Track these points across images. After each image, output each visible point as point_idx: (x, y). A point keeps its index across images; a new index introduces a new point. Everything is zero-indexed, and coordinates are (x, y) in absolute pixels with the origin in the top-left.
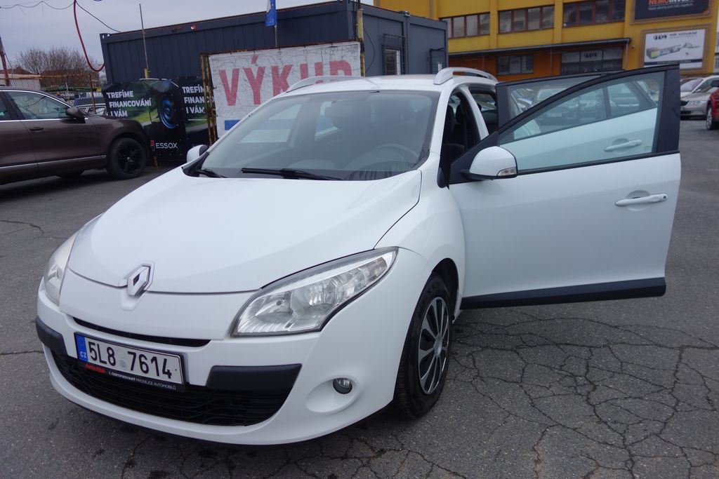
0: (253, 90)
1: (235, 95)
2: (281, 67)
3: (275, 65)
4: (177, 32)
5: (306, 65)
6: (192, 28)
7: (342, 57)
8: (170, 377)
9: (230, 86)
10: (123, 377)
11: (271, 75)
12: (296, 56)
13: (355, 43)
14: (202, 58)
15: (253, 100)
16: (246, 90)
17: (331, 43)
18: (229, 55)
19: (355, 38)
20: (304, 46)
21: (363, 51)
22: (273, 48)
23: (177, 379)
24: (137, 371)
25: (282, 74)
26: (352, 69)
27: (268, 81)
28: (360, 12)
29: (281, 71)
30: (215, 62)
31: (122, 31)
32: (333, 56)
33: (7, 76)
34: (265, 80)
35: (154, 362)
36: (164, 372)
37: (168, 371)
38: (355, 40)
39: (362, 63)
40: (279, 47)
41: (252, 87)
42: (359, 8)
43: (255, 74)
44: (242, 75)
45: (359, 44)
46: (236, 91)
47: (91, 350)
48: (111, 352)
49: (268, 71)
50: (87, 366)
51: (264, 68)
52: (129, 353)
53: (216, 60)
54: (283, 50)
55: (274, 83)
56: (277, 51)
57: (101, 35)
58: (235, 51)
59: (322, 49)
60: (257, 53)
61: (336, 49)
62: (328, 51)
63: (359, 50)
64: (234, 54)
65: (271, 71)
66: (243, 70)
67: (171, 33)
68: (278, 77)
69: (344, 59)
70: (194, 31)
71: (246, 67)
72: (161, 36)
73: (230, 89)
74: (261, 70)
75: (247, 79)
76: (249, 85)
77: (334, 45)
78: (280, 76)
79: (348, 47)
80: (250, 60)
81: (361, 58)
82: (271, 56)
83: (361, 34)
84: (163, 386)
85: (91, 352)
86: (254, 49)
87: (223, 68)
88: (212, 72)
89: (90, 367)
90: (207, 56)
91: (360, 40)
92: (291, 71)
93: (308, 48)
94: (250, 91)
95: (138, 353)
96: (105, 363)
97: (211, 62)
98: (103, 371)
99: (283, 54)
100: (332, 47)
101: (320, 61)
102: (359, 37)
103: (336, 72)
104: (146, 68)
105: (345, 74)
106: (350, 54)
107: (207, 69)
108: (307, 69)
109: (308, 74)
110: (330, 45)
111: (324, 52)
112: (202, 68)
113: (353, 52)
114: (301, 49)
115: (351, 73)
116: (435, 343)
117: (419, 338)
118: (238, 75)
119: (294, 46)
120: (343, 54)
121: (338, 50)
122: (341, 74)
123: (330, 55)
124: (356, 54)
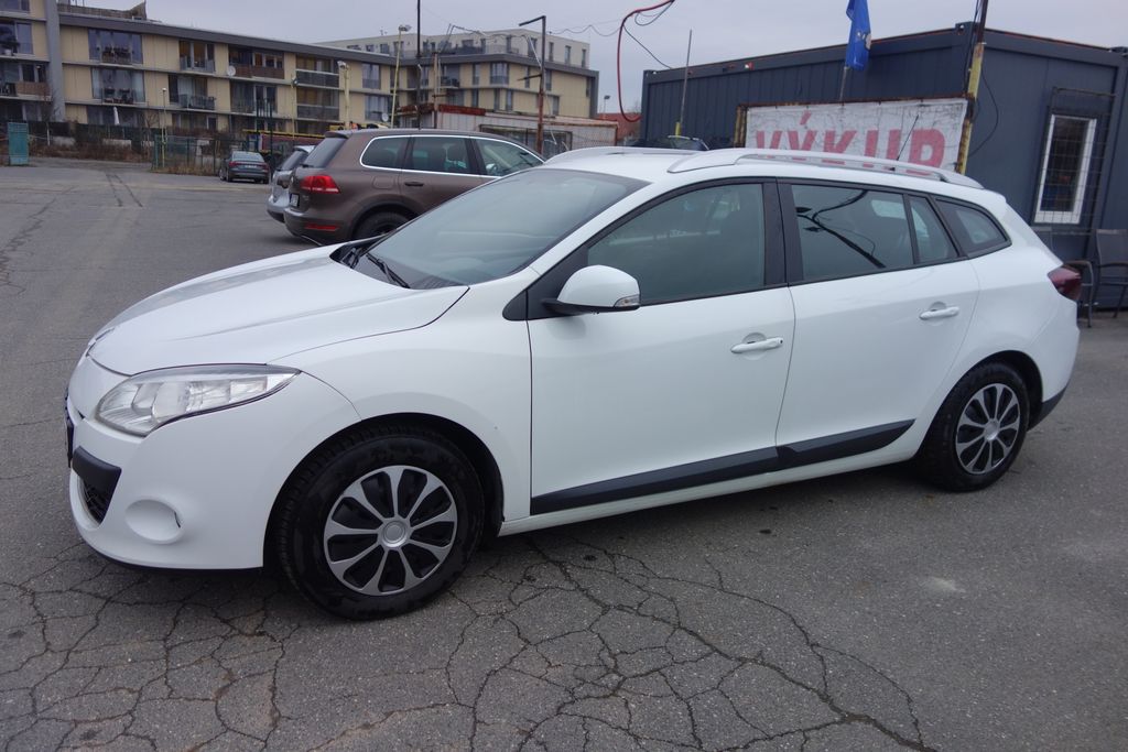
2: (839, 132)
3: (832, 130)
4: (729, 72)
5: (876, 133)
6: (747, 66)
7: (935, 123)
12: (865, 117)
13: (960, 101)
14: (739, 111)
17: (921, 98)
18: (773, 109)
20: (879, 101)
21: (969, 115)
22: (834, 101)
25: (838, 144)
26: (947, 144)
28: (979, 48)
29: (837, 140)
30: (753, 119)
31: (674, 67)
32: (920, 121)
33: (541, 120)
38: (960, 96)
39: (963, 136)
40: (844, 102)
42: (980, 40)
43: (803, 141)
45: (965, 102)
49: (819, 139)
51: (816, 132)
54: (848, 107)
56: (839, 106)
57: (645, 72)
58: (782, 104)
59: (905, 108)
60: (811, 108)
61: (927, 109)
62: (914, 113)
63: (964, 113)
64: (780, 109)
65: (823, 138)
66: (787, 133)
67: (721, 73)
69: (937, 127)
70: (749, 72)
71: (792, 129)
72: (708, 77)
74: (811, 136)
77: (925, 103)
78: (835, 146)
79: (947, 107)
80: (800, 119)
81: (964, 127)
82: (828, 115)
83: (974, 87)
86: (807, 103)
87: (760, 130)
88: (748, 134)
90: (746, 109)
91: (969, 98)
92: (853, 140)
93: (884, 105)
97: (748, 119)
99: (846, 112)
100: (921, 106)
101: (898, 127)
102: (969, 91)
103: (920, 147)
104: (679, 121)
105: (934, 151)
106: (947, 119)
107: (742, 129)
108: (876, 139)
109: (875, 147)
110: (919, 103)
111: (907, 114)
112: (737, 126)
113: (953, 116)
114: (873, 106)
115: (942, 152)
116: (382, 526)
117: (333, 504)
118: (779, 136)
119: (865, 101)
120: (936, 119)
121: (930, 111)
122: (927, 153)
123: (916, 118)
124: (957, 120)
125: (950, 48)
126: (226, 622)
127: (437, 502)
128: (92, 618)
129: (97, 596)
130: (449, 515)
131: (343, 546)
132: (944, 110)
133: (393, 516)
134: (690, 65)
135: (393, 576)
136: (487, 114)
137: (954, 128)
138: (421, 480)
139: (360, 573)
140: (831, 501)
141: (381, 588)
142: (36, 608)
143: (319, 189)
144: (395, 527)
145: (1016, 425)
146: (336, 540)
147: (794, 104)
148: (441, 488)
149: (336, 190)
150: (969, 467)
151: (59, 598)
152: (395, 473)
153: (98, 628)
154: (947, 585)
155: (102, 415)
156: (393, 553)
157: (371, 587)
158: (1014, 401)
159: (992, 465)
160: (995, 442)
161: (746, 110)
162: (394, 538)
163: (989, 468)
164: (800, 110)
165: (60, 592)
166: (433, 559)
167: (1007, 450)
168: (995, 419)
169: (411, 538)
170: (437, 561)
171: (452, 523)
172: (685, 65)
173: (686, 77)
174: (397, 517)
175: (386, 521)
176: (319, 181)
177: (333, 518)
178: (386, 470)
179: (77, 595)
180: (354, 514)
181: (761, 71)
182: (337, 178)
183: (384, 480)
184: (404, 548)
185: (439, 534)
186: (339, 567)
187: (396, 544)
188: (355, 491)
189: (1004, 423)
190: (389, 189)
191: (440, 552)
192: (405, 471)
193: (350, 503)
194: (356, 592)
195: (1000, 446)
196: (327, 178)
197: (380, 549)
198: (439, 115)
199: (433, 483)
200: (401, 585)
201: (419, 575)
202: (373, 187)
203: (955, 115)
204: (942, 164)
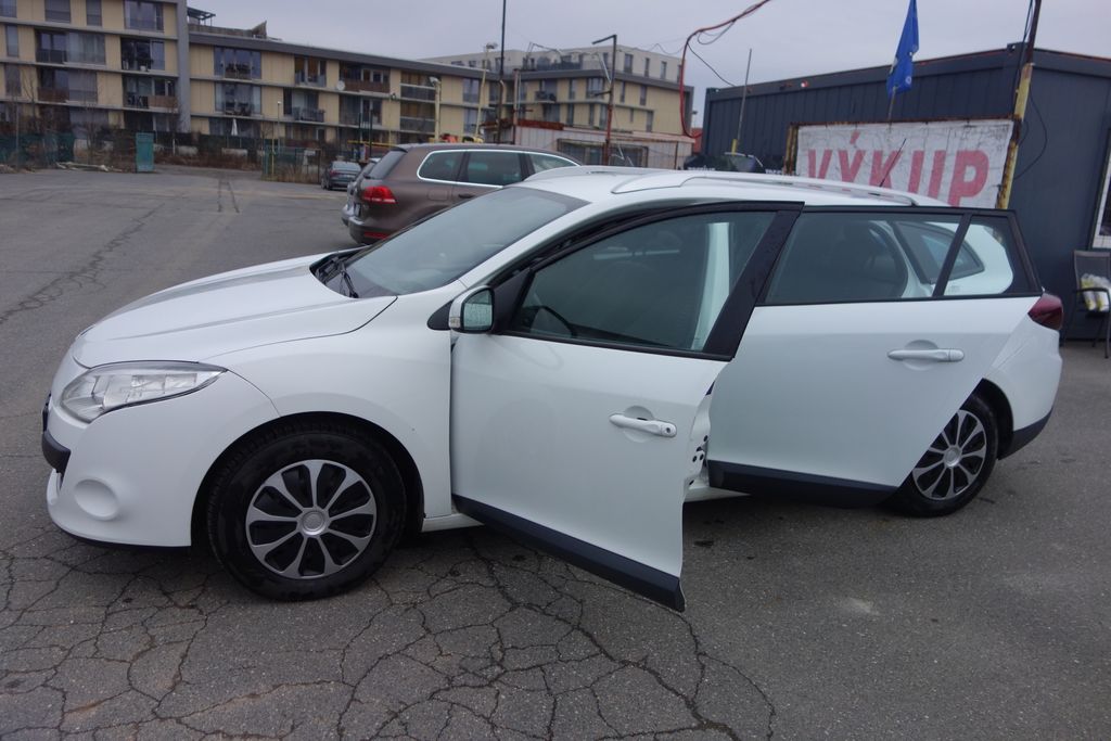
2: (887, 153)
3: (880, 149)
4: (787, 90)
5: (922, 153)
6: (803, 85)
7: (980, 144)
11: (871, 164)
12: (912, 136)
13: (1006, 122)
14: (791, 130)
17: (968, 119)
18: (823, 128)
19: (1007, 114)
20: (926, 121)
21: (1016, 137)
22: (881, 121)
25: (886, 164)
26: (990, 165)
27: (865, 170)
28: (1028, 69)
29: (885, 160)
30: (805, 137)
31: (734, 85)
32: (965, 142)
33: (609, 135)
34: (861, 170)
38: (1006, 118)
39: (1008, 158)
40: (892, 121)
42: (1028, 61)
43: (851, 160)
44: (835, 161)
45: (1011, 124)
49: (868, 158)
51: (865, 152)
53: (809, 134)
54: (895, 126)
55: (873, 177)
56: (887, 126)
57: (708, 90)
58: (832, 123)
59: (951, 128)
60: (860, 128)
61: (973, 130)
62: (959, 133)
63: (1010, 134)
64: (830, 128)
65: (872, 157)
66: (837, 153)
67: (778, 91)
68: (879, 168)
69: (981, 148)
70: (806, 90)
71: (842, 148)
72: (767, 96)
74: (860, 155)
75: (839, 165)
77: (971, 123)
78: (882, 166)
79: (993, 128)
80: (849, 139)
81: (1010, 149)
82: (877, 135)
83: (1021, 109)
86: (855, 123)
87: (813, 148)
88: (799, 152)
90: (797, 126)
91: (1016, 119)
92: (900, 160)
93: (933, 126)
97: (800, 137)
99: (893, 133)
100: (967, 126)
101: (943, 148)
102: (1016, 112)
103: (964, 169)
104: (736, 138)
105: (978, 173)
106: (992, 140)
107: (793, 148)
108: (922, 159)
109: (921, 167)
110: (965, 123)
111: (952, 134)
112: (789, 143)
113: (998, 137)
114: (920, 126)
115: (986, 173)
116: (301, 516)
117: (254, 493)
118: (829, 159)
119: (912, 121)
120: (981, 140)
121: (976, 132)
122: (970, 174)
123: (962, 139)
124: (1002, 141)
125: (1001, 68)
126: (165, 594)
127: (356, 495)
128: (53, 583)
129: (65, 564)
130: (369, 508)
131: (264, 531)
132: (990, 131)
133: (311, 505)
134: (750, 82)
135: (313, 561)
136: (565, 129)
137: (999, 149)
138: (341, 475)
139: (281, 557)
140: (781, 518)
141: (301, 571)
142: (10, 571)
143: (378, 200)
144: (314, 516)
145: (982, 453)
146: (257, 525)
147: (843, 123)
148: (359, 483)
149: (393, 201)
150: (928, 492)
151: (32, 563)
152: (315, 466)
153: (55, 593)
154: (863, 607)
155: (65, 402)
156: (312, 540)
157: (292, 570)
158: (979, 428)
159: (955, 492)
160: (956, 468)
161: (797, 128)
162: (313, 527)
163: (951, 494)
164: (851, 129)
165: (35, 558)
166: (353, 550)
167: (971, 478)
168: (957, 446)
169: (330, 527)
170: (357, 551)
171: (371, 516)
172: (743, 84)
173: (745, 95)
174: (316, 507)
175: (305, 510)
176: (378, 192)
177: (255, 505)
178: (305, 463)
179: (48, 562)
180: (274, 502)
181: (817, 90)
182: (395, 190)
183: (304, 472)
184: (324, 536)
185: (359, 525)
186: (261, 550)
187: (314, 533)
188: (276, 481)
189: (966, 450)
190: (443, 201)
191: (360, 543)
192: (325, 465)
193: (271, 491)
194: (279, 575)
195: (962, 472)
196: (385, 190)
197: (299, 536)
198: (518, 129)
199: (352, 477)
200: (322, 572)
201: (338, 562)
202: (428, 198)
203: (1001, 136)
204: (985, 186)
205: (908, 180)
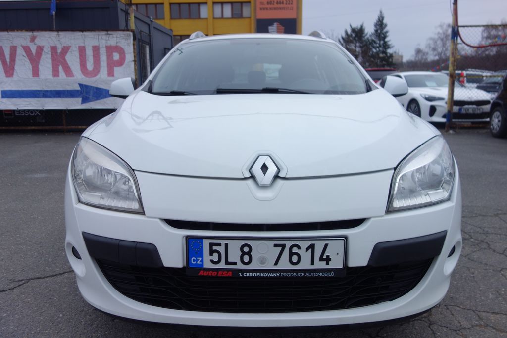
0: (32, 65)
1: (13, 69)
2: (59, 47)
3: (54, 45)
5: (84, 47)
7: (117, 43)
8: (327, 264)
9: (8, 60)
10: (262, 275)
11: (50, 53)
12: (75, 39)
13: (128, 32)
15: (31, 73)
16: (24, 64)
17: (107, 31)
18: (6, 33)
19: (127, 29)
20: (82, 31)
21: (134, 39)
22: (51, 30)
23: (337, 263)
24: (284, 264)
25: (61, 53)
26: (126, 52)
27: (46, 58)
28: (132, 9)
29: (59, 51)
32: (109, 41)
34: (43, 57)
35: (310, 251)
36: (321, 259)
37: (328, 257)
39: (134, 49)
40: (58, 30)
41: (31, 63)
42: (130, 5)
43: (34, 51)
44: (20, 52)
45: (131, 33)
46: (14, 65)
47: (212, 252)
48: (246, 250)
49: (47, 50)
50: (202, 273)
51: (43, 47)
52: (276, 246)
54: (62, 33)
55: (54, 60)
56: (55, 33)
58: (13, 30)
59: (98, 35)
60: (35, 33)
61: (111, 36)
62: (104, 37)
63: (132, 38)
64: (11, 33)
65: (49, 50)
66: (21, 47)
68: (57, 55)
69: (118, 44)
71: (24, 44)
73: (8, 63)
74: (40, 49)
75: (25, 54)
76: (28, 61)
77: (110, 32)
78: (59, 54)
80: (28, 39)
81: (134, 44)
82: (49, 37)
83: (133, 26)
84: (318, 274)
85: (211, 254)
86: (32, 30)
89: (206, 274)
91: (132, 31)
92: (70, 51)
93: (86, 33)
94: (28, 65)
95: (289, 244)
96: (235, 263)
98: (230, 274)
99: (61, 37)
100: (108, 34)
101: (97, 44)
102: (131, 28)
103: (112, 54)
105: (120, 56)
106: (123, 41)
108: (85, 50)
109: (85, 54)
111: (100, 37)
113: (126, 39)
114: (80, 33)
115: (125, 56)
118: (15, 51)
119: (73, 31)
120: (118, 41)
121: (113, 37)
122: (116, 57)
123: (106, 40)
124: (129, 41)
132: (121, 36)
137: (128, 44)
147: (21, 31)
164: (30, 33)
203: (128, 39)
204: (126, 61)
205: (78, 60)
